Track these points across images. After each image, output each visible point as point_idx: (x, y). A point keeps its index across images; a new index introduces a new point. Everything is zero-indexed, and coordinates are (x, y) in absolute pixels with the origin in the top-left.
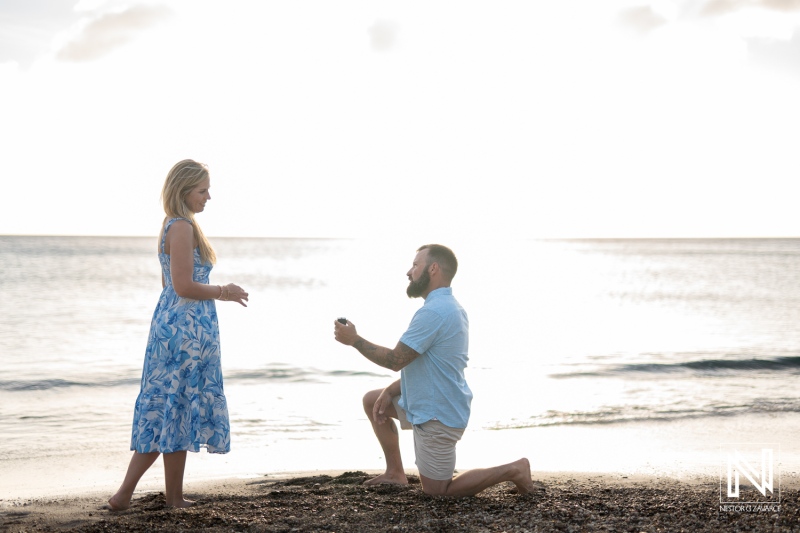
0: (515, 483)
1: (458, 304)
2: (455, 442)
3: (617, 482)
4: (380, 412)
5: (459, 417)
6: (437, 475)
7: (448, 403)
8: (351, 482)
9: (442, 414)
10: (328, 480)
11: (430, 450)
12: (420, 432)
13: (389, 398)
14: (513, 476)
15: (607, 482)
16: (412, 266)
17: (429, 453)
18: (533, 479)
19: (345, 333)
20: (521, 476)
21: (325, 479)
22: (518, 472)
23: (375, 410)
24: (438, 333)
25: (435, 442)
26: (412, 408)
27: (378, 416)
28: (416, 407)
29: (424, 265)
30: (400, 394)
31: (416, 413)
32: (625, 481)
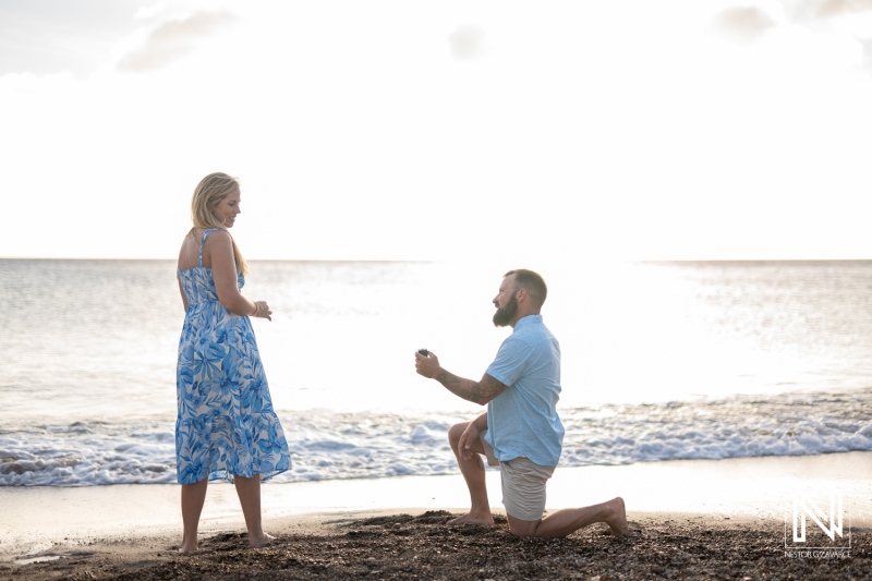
0: (609, 523)
1: (549, 332)
2: (545, 480)
3: (719, 523)
4: (467, 447)
5: (550, 455)
6: (526, 515)
7: (537, 439)
8: (433, 522)
9: (531, 451)
10: (409, 520)
11: (518, 489)
12: (507, 469)
13: (475, 432)
14: (607, 517)
15: (708, 524)
16: (498, 292)
17: (517, 492)
18: (628, 519)
19: (427, 365)
20: (615, 516)
21: (406, 519)
22: (612, 512)
23: (460, 444)
24: (527, 364)
25: (522, 479)
26: (499, 444)
27: (464, 450)
28: (505, 443)
29: (511, 291)
30: (487, 428)
31: (503, 450)
32: (727, 522)
